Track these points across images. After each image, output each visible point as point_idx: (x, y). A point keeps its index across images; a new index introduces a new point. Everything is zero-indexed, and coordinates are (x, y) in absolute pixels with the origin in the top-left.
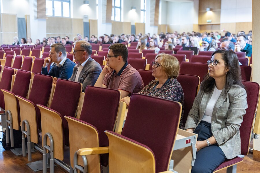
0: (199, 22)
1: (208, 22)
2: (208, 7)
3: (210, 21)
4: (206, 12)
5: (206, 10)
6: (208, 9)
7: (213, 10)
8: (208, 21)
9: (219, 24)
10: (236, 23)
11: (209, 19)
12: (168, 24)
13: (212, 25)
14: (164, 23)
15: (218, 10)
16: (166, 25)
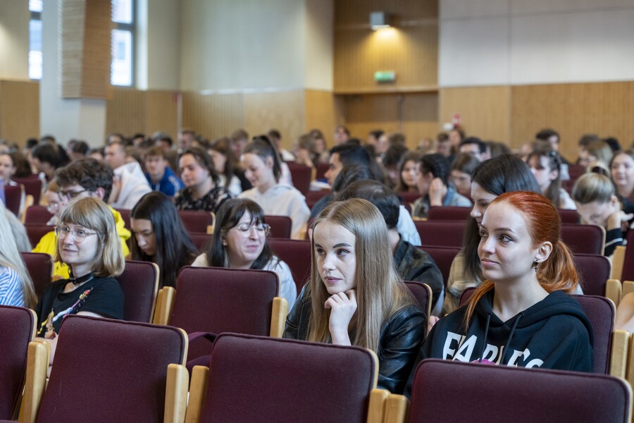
0: (337, 80)
1: (382, 82)
2: (377, 9)
3: (390, 75)
4: (370, 31)
5: (367, 20)
6: (377, 17)
7: (404, 23)
8: (379, 75)
9: (434, 94)
10: (515, 89)
11: (384, 65)
12: (184, 87)
13: (399, 98)
14: (166, 85)
15: (425, 22)
16: (175, 95)
